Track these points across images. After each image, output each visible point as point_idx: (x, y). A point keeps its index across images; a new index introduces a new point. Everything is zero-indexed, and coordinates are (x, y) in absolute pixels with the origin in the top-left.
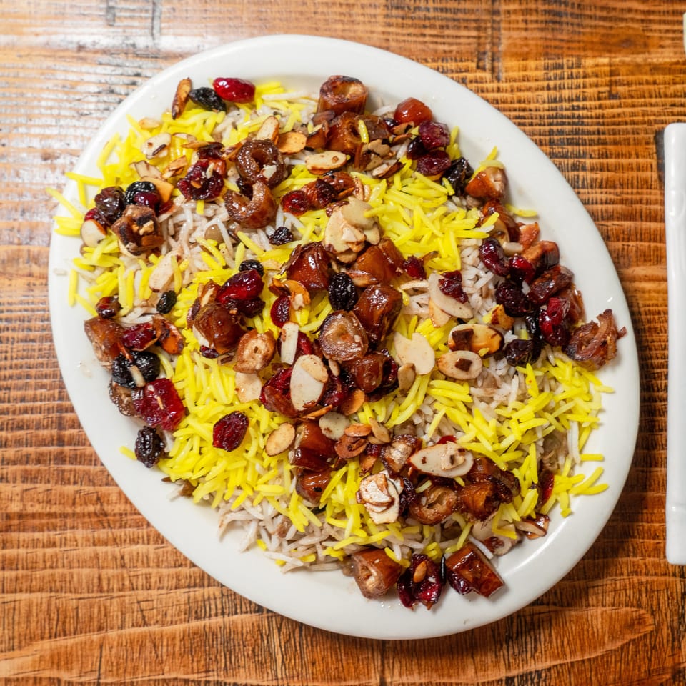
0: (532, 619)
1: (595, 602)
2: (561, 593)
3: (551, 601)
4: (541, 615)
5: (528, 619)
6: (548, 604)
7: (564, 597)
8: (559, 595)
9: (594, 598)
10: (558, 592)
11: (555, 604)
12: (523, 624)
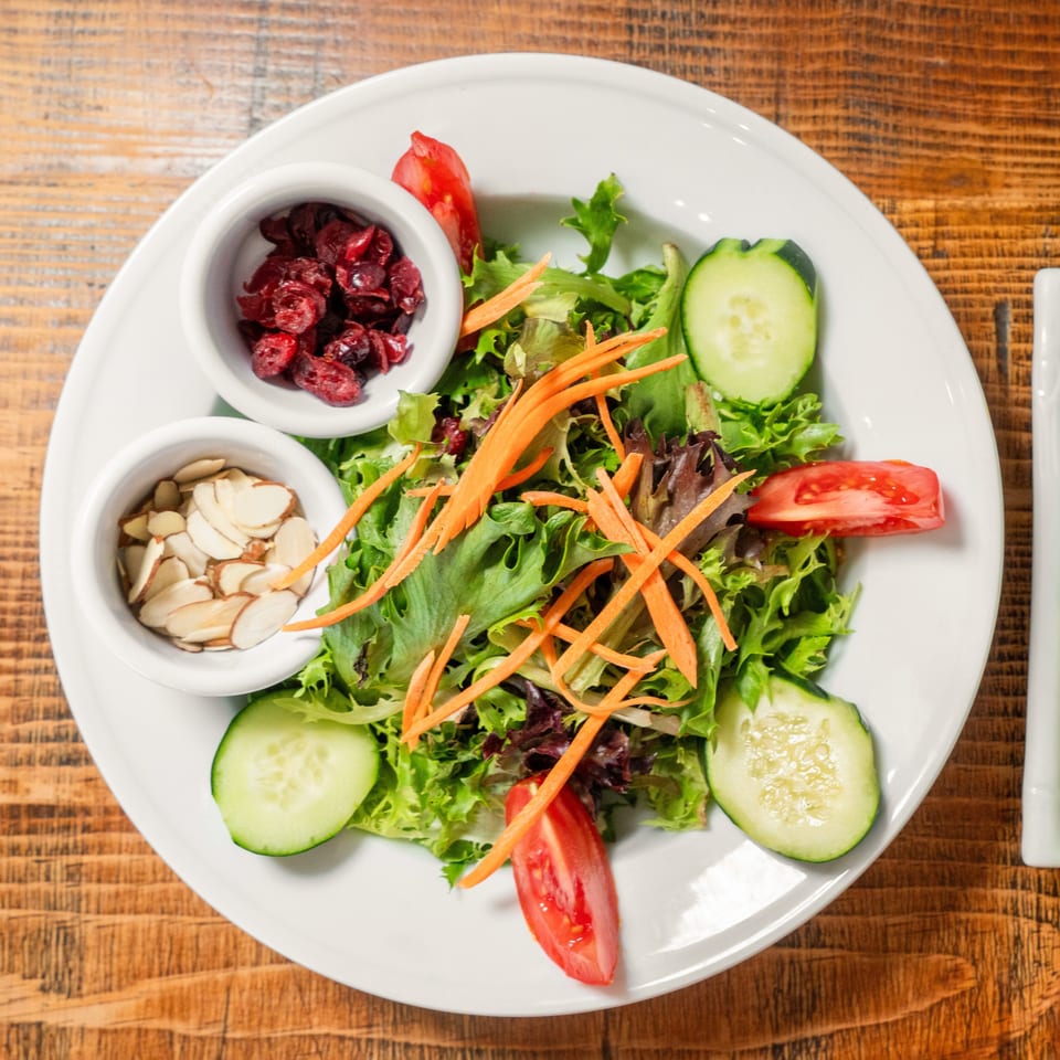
0: (810, 967)
1: (896, 946)
2: (850, 933)
3: (836, 943)
4: (823, 962)
5: (805, 966)
6: (832, 947)
7: (854, 939)
8: (847, 934)
9: (895, 939)
10: (846, 930)
11: (841, 947)
12: (798, 972)
